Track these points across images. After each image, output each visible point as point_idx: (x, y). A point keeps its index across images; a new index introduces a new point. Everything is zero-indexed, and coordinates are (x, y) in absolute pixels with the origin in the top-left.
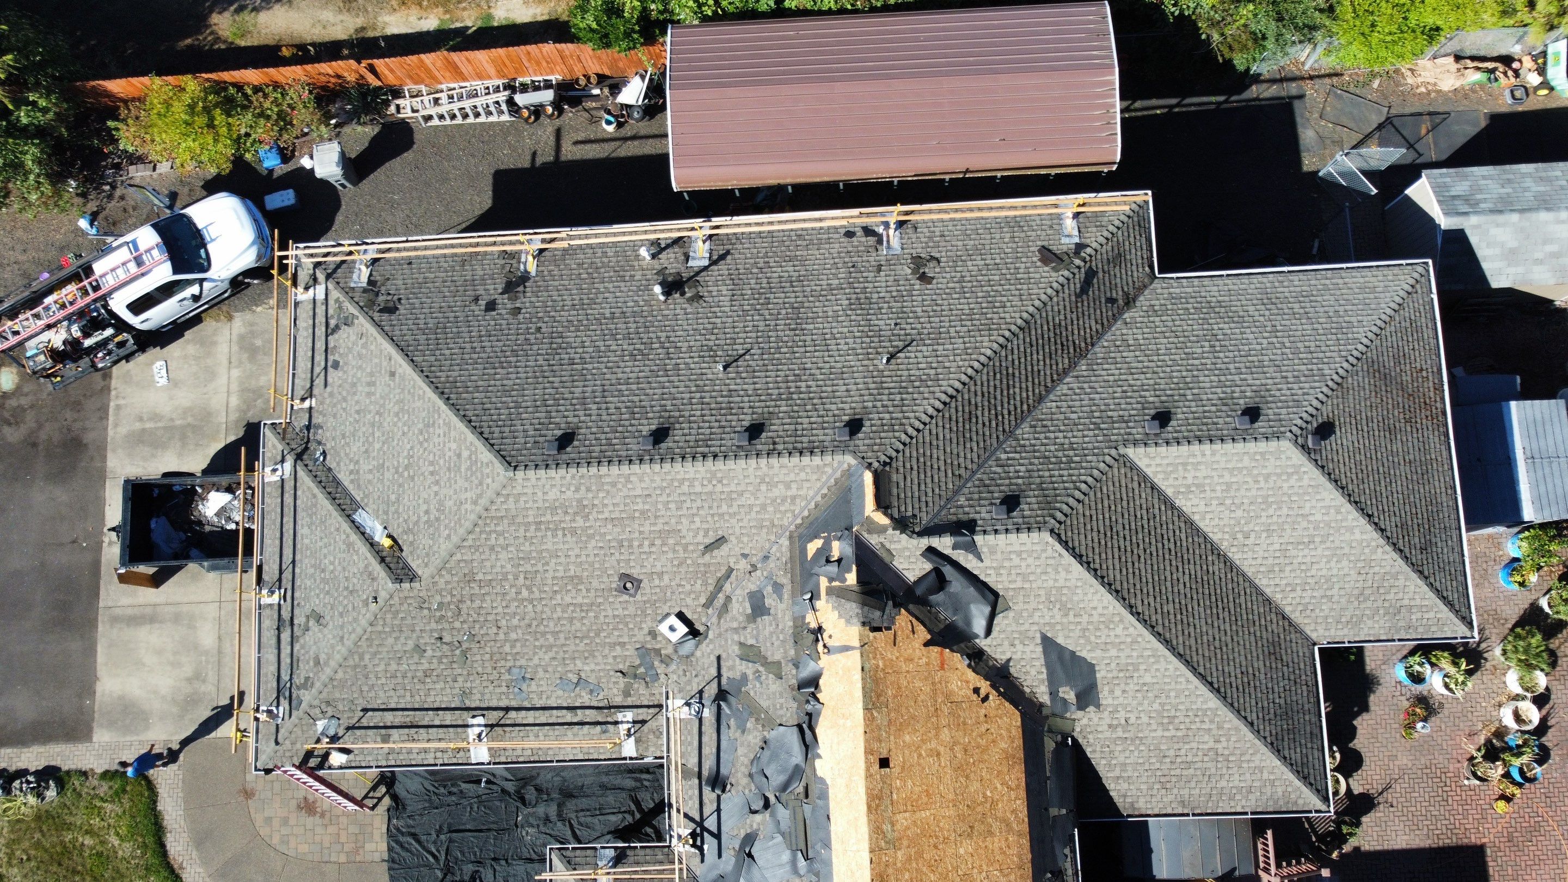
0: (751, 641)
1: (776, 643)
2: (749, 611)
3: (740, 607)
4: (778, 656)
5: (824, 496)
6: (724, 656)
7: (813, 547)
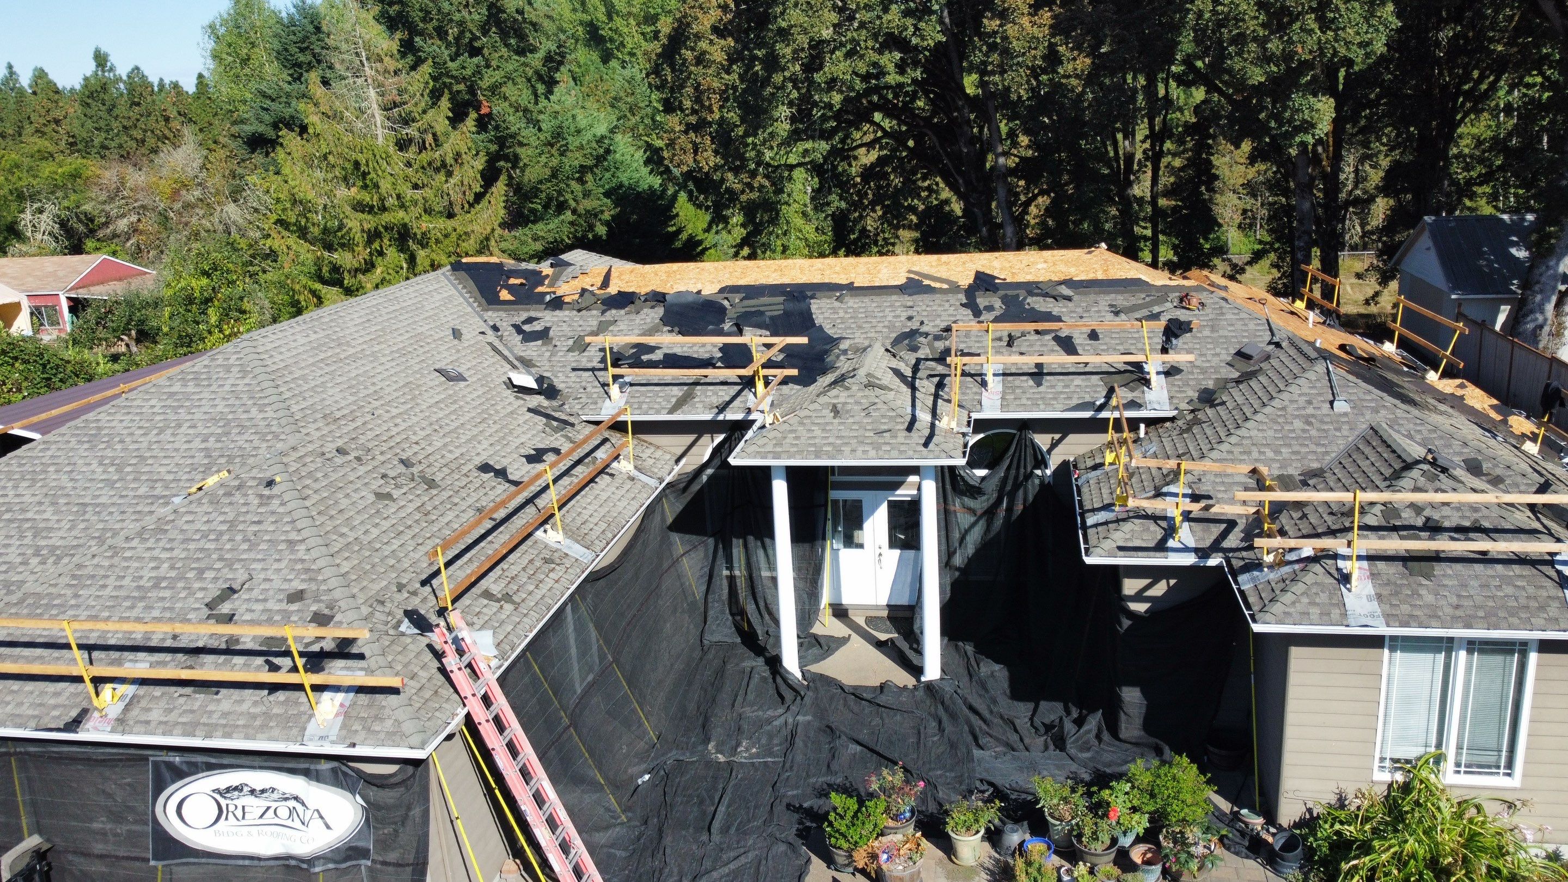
0: (571, 342)
1: (581, 323)
2: (540, 342)
3: (533, 350)
4: (595, 323)
5: (465, 287)
6: (574, 365)
7: (505, 295)
